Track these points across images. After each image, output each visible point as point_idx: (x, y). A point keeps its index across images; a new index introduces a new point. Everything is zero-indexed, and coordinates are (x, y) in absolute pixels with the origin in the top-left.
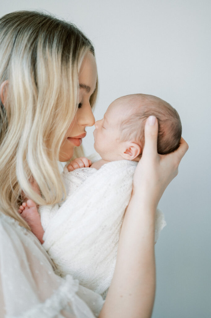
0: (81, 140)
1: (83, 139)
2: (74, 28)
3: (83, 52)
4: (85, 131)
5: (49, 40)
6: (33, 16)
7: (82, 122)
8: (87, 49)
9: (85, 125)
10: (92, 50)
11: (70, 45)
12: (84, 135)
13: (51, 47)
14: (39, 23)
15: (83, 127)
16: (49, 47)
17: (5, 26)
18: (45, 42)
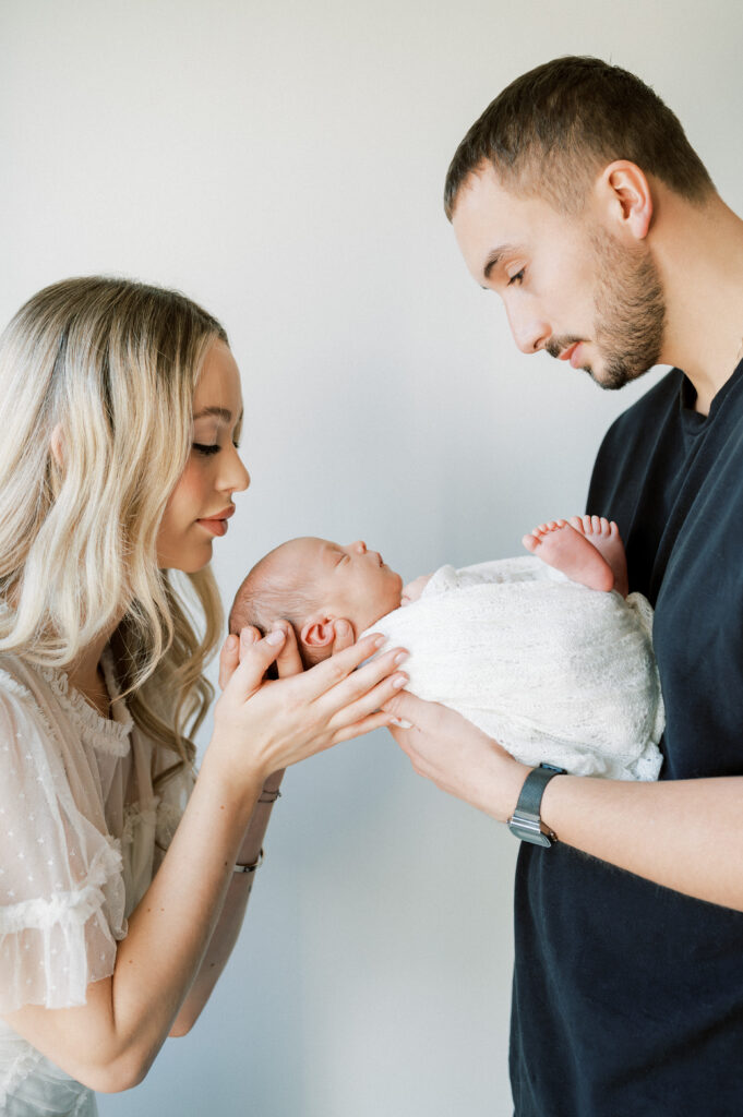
0: (226, 523)
1: (230, 521)
2: (180, 298)
3: (205, 345)
4: (231, 502)
5: (131, 332)
6: (94, 288)
7: (222, 485)
8: (213, 337)
9: (229, 491)
10: (223, 335)
11: (174, 335)
12: (231, 511)
13: (136, 345)
14: (112, 300)
15: (226, 495)
16: (133, 346)
17: (39, 314)
18: (124, 338)
